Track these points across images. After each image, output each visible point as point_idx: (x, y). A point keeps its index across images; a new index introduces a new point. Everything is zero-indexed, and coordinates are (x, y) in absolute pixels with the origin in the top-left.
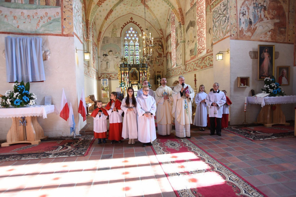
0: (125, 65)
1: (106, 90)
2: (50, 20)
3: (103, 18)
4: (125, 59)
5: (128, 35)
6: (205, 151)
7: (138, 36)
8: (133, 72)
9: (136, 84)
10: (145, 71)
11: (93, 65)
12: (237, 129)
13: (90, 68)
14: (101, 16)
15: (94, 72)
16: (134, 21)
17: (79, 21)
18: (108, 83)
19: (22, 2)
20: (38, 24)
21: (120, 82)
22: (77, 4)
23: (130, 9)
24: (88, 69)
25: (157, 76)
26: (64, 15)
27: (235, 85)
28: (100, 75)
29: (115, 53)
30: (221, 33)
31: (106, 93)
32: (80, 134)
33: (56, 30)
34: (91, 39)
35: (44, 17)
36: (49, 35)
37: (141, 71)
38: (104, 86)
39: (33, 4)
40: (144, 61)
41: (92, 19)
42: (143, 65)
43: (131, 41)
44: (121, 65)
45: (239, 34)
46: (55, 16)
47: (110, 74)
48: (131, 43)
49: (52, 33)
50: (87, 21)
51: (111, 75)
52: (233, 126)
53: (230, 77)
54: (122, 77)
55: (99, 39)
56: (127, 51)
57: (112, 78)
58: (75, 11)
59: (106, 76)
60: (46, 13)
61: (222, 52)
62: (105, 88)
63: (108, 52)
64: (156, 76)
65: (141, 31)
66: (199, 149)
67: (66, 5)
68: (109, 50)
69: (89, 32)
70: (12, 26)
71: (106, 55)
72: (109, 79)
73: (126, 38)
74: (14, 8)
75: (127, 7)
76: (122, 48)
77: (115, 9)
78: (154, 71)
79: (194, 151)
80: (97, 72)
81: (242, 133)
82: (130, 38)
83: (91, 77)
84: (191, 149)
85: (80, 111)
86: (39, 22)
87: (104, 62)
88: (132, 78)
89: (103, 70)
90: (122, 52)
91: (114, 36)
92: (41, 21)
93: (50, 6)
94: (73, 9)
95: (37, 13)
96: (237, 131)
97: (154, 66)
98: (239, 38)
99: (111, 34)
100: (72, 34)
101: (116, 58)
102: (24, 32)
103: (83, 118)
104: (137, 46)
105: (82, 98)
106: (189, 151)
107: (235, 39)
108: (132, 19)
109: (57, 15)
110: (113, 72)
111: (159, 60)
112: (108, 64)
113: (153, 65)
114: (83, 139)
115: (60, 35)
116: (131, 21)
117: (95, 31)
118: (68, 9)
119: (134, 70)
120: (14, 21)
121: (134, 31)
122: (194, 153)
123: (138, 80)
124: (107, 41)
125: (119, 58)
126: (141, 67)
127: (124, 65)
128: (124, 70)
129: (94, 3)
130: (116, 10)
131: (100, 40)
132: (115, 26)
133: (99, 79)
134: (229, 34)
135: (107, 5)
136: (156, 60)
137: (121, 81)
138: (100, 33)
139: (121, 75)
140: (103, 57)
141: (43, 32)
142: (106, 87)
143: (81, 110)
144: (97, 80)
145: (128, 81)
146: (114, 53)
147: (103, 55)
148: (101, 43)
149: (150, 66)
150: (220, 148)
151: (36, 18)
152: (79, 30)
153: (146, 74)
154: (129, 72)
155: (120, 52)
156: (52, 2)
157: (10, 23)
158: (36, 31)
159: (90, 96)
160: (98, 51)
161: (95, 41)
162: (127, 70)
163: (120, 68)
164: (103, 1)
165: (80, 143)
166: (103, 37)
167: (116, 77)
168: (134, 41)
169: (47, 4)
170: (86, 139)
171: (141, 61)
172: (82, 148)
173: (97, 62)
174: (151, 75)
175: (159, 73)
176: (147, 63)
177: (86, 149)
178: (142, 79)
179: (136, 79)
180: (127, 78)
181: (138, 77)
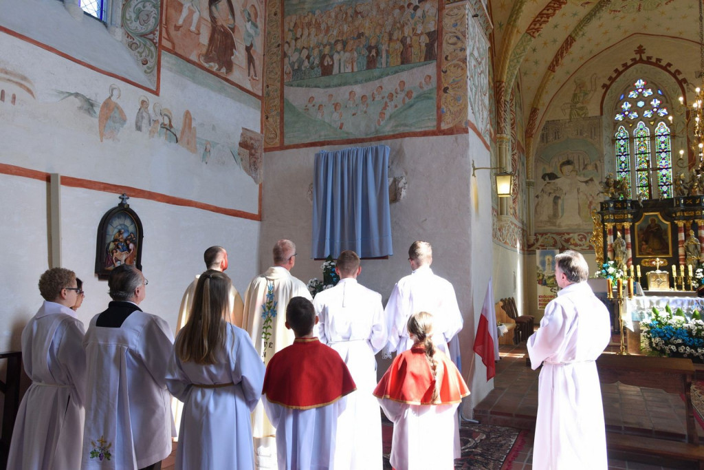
0: (619, 205)
2: (410, 98)
3: (543, 67)
4: (616, 183)
5: (626, 106)
7: (664, 104)
8: (649, 227)
9: (662, 268)
10: (700, 222)
11: (514, 209)
13: (504, 217)
14: (536, 63)
15: (516, 229)
16: (649, 58)
17: (482, 88)
19: (352, 69)
20: (382, 114)
22: (478, 45)
23: (634, 20)
24: (499, 220)
26: (443, 80)
28: (532, 238)
29: (582, 168)
32: (474, 419)
33: (423, 120)
34: (507, 134)
35: (397, 93)
36: (405, 137)
37: (681, 224)
38: (545, 273)
39: (375, 67)
40: (692, 186)
41: (512, 76)
42: (690, 202)
43: (641, 125)
44: (604, 206)
46: (421, 87)
47: (564, 234)
48: (641, 129)
49: (414, 129)
50: (498, 84)
51: (567, 236)
54: (609, 243)
55: (532, 129)
56: (623, 158)
58: (471, 63)
59: (552, 242)
60: (402, 83)
62: (549, 278)
63: (559, 165)
65: (677, 86)
67: (451, 54)
68: (561, 161)
69: (502, 113)
70: (330, 126)
73: (619, 117)
74: (336, 86)
75: (622, 18)
76: (606, 149)
77: (581, 33)
80: (523, 230)
82: (635, 114)
83: (506, 243)
85: (479, 348)
86: (386, 106)
87: (546, 196)
88: (644, 246)
89: (541, 222)
90: (606, 162)
91: (578, 114)
92: (389, 104)
93: (412, 65)
94: (466, 59)
95: (381, 87)
99: (568, 111)
100: (464, 126)
101: (586, 182)
102: (351, 137)
103: (485, 368)
104: (663, 139)
105: (485, 310)
108: (640, 50)
109: (427, 83)
110: (576, 227)
112: (560, 202)
114: (484, 437)
115: (433, 133)
116: (638, 59)
117: (518, 109)
118: (455, 62)
119: (653, 221)
120: (336, 115)
121: (650, 91)
123: (668, 253)
124: (556, 133)
125: (596, 182)
126: (682, 207)
127: (615, 205)
128: (615, 221)
129: (518, 31)
130: (583, 35)
131: (534, 131)
132: (580, 86)
133: (528, 249)
135: (556, 26)
137: (602, 256)
138: (534, 111)
139: (605, 237)
141: (393, 131)
142: (552, 275)
143: (483, 343)
144: (524, 254)
145: (630, 255)
146: (577, 167)
147: (543, 177)
148: (536, 142)
151: (380, 99)
152: (481, 113)
153: (702, 233)
154: (632, 228)
155: (598, 163)
156: (417, 52)
157: (326, 121)
158: (377, 131)
159: (502, 300)
160: (527, 167)
161: (519, 138)
162: (624, 220)
163: (601, 213)
164: (543, 19)
165: (476, 447)
166: (544, 123)
167: (585, 243)
168: (650, 121)
169: (405, 60)
170: (494, 440)
171: (682, 187)
172: (484, 467)
173: (524, 198)
178: (687, 250)
179: (663, 250)
180: (627, 248)
181: (667, 244)
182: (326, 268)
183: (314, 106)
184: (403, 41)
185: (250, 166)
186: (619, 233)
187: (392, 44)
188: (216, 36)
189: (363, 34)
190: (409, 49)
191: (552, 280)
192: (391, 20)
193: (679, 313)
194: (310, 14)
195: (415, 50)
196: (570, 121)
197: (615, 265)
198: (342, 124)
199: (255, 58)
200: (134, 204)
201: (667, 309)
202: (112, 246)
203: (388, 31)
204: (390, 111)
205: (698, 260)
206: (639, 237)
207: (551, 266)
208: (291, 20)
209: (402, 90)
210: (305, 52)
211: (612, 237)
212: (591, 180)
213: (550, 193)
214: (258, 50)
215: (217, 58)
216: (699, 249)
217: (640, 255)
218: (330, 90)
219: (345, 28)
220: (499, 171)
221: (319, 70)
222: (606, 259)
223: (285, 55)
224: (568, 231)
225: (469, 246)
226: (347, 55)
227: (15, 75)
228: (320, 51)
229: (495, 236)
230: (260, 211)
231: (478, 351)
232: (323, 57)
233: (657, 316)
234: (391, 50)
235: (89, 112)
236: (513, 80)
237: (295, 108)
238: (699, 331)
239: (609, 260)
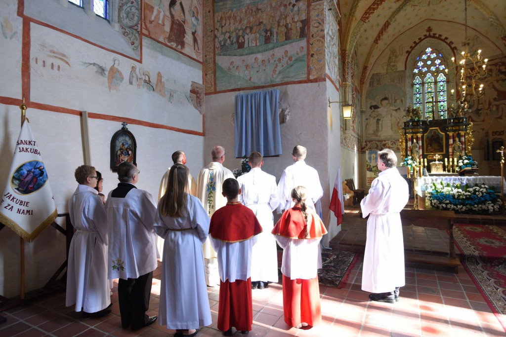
0: (415, 124)
1: (375, 172)
2: (291, 61)
3: (371, 41)
4: (414, 110)
5: (420, 64)
7: (443, 63)
8: (432, 136)
9: (439, 160)
10: (462, 133)
11: (353, 127)
13: (347, 132)
14: (367, 38)
15: (354, 139)
16: (434, 34)
17: (334, 54)
19: (256, 44)
20: (274, 71)
21: (403, 156)
22: (331, 28)
23: (426, 11)
24: (345, 133)
25: (493, 142)
26: (311, 49)
28: (364, 144)
29: (393, 102)
32: (329, 247)
33: (299, 74)
34: (349, 82)
35: (283, 58)
36: (288, 84)
37: (451, 134)
38: (371, 164)
39: (270, 43)
40: (458, 112)
42: (456, 121)
43: (429, 75)
44: (406, 124)
46: (297, 54)
47: (382, 141)
48: (429, 78)
49: (293, 80)
50: (344, 52)
51: (384, 143)
54: (409, 146)
55: (364, 79)
56: (418, 96)
58: (328, 38)
59: (375, 146)
60: (286, 52)
62: (374, 167)
63: (380, 100)
64: (491, 143)
65: (451, 51)
67: (315, 33)
68: (381, 98)
69: (346, 69)
70: (244, 79)
73: (416, 71)
74: (247, 54)
75: (419, 10)
76: (408, 90)
77: (394, 20)
78: (485, 131)
80: (358, 139)
82: (426, 69)
83: (348, 147)
85: (333, 207)
86: (277, 65)
87: (372, 119)
88: (429, 148)
89: (369, 134)
90: (408, 98)
91: (392, 70)
92: (278, 65)
93: (292, 41)
94: (324, 36)
95: (274, 55)
97: (483, 121)
99: (386, 68)
100: (323, 77)
101: (396, 110)
102: (256, 85)
103: (336, 218)
104: (442, 83)
105: (336, 185)
108: (429, 30)
109: (301, 52)
110: (389, 137)
111: (498, 106)
112: (380, 122)
113: (482, 118)
115: (305, 82)
116: (428, 35)
117: (356, 67)
118: (318, 38)
119: (435, 132)
120: (247, 72)
121: (435, 54)
123: (442, 151)
124: (379, 81)
125: (402, 110)
126: (452, 124)
127: (412, 124)
128: (413, 133)
129: (356, 19)
130: (395, 21)
131: (365, 80)
132: (393, 52)
133: (361, 151)
135: (379, 16)
136: (489, 107)
137: (404, 154)
138: (365, 68)
139: (406, 143)
141: (281, 81)
142: (375, 165)
143: (335, 204)
144: (359, 153)
145: (421, 153)
146: (391, 101)
147: (371, 108)
148: (366, 86)
149: (473, 121)
151: (273, 62)
152: (334, 69)
153: (463, 139)
154: (422, 137)
155: (403, 99)
156: (295, 32)
157: (241, 75)
158: (272, 81)
159: (346, 180)
160: (361, 102)
161: (356, 84)
162: (418, 133)
163: (405, 129)
164: (371, 11)
165: (331, 263)
166: (371, 75)
167: (395, 146)
168: (434, 73)
169: (288, 38)
170: (341, 258)
171: (452, 112)
173: (359, 120)
174: (475, 140)
175: (498, 135)
176: (467, 116)
177: (342, 277)
178: (454, 149)
179: (440, 150)
180: (419, 148)
181: (443, 146)
182: (243, 163)
183: (234, 67)
184: (286, 26)
185: (197, 104)
186: (415, 140)
187: (280, 28)
188: (174, 26)
189: (262, 22)
190: (290, 31)
192: (279, 13)
193: (448, 185)
194: (230, 11)
195: (294, 32)
196: (387, 73)
197: (412, 159)
198: (251, 78)
199: (198, 39)
200: (131, 128)
201: (442, 184)
202: (119, 152)
203: (277, 20)
204: (279, 68)
205: (460, 155)
207: (374, 160)
208: (218, 15)
209: (286, 56)
210: (228, 35)
211: (411, 142)
212: (399, 109)
213: (374, 117)
214: (200, 34)
215: (175, 40)
216: (461, 149)
217: (427, 152)
218: (243, 57)
219: (251, 19)
220: (344, 104)
221: (236, 46)
222: (407, 156)
223: (215, 37)
225: (327, 148)
226: (253, 35)
227: (59, 54)
228: (237, 34)
229: (342, 143)
230: (204, 131)
231: (332, 209)
232: (238, 37)
233: (435, 188)
234: (279, 32)
235: (102, 74)
236: (353, 49)
237: (222, 69)
238: (459, 196)
239: (409, 156)
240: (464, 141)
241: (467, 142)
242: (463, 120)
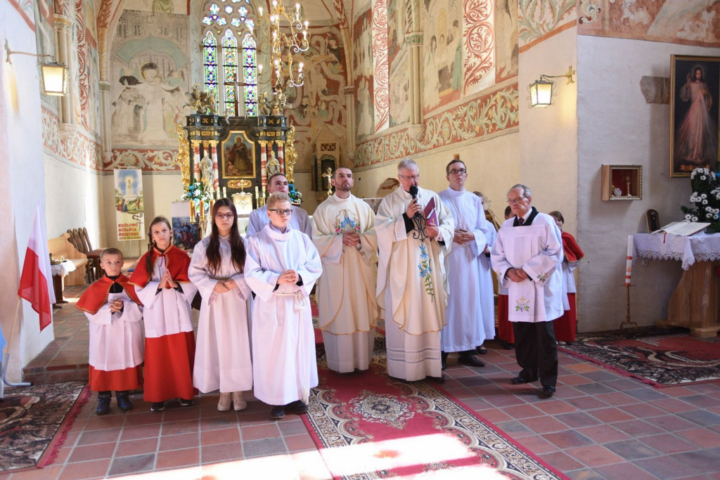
0: (206, 121)
1: (134, 212)
4: (203, 95)
5: (214, 9)
6: (495, 429)
7: (251, 15)
8: (235, 146)
9: (246, 190)
10: (280, 143)
11: (83, 116)
12: (602, 345)
13: (67, 126)
15: (87, 143)
18: (140, 186)
21: (187, 181)
24: (62, 129)
25: (322, 162)
27: (593, 193)
28: (109, 156)
29: (167, 74)
30: (548, 10)
31: (135, 221)
32: (24, 381)
34: (70, 15)
37: (263, 144)
38: (124, 197)
40: (273, 107)
42: (271, 122)
43: (228, 33)
44: (190, 121)
45: (607, 16)
47: (147, 151)
48: (229, 38)
51: (150, 154)
52: (589, 337)
53: (578, 166)
54: (195, 162)
55: (106, 16)
56: (211, 68)
57: (154, 167)
59: (133, 160)
61: (550, 79)
62: (131, 203)
63: (140, 68)
64: (319, 162)
66: (475, 422)
68: (143, 63)
71: (132, 81)
72: (143, 169)
73: (207, 21)
76: (194, 55)
78: (311, 142)
79: (458, 431)
80: (97, 144)
81: (618, 359)
82: (223, 20)
83: (72, 159)
84: (447, 422)
85: (28, 291)
87: (125, 104)
88: (231, 167)
89: (120, 136)
90: (193, 70)
91: (163, 9)
96: (603, 353)
97: (309, 125)
98: (607, 28)
101: (172, 91)
103: (37, 315)
104: (249, 52)
105: (34, 242)
106: (438, 431)
107: (593, 33)
110: (161, 143)
111: (327, 103)
112: (142, 112)
113: (307, 120)
114: (38, 399)
119: (239, 140)
122: (459, 436)
123: (252, 174)
124: (137, 27)
125: (183, 92)
126: (265, 127)
127: (201, 120)
128: (202, 138)
131: (109, 20)
133: (104, 168)
134: (574, 16)
136: (317, 104)
137: (189, 177)
139: (191, 156)
140: (119, 88)
142: (133, 199)
143: (32, 284)
144: (98, 174)
145: (217, 177)
146: (161, 72)
147: (122, 81)
148: (111, 33)
149: (295, 124)
150: (548, 415)
153: (281, 154)
154: (219, 146)
155: (184, 70)
159: (68, 231)
160: (101, 65)
161: (88, 25)
162: (211, 138)
163: (187, 129)
165: (24, 415)
166: (120, 13)
167: (171, 163)
168: (237, 31)
170: (51, 400)
171: (265, 106)
172: (33, 435)
173: (97, 104)
174: (299, 158)
175: (329, 150)
176: (287, 115)
177: (50, 440)
178: (269, 170)
179: (247, 171)
180: (214, 167)
181: (252, 165)
186: (206, 153)
191: (134, 205)
196: (153, 15)
197: (201, 187)
206: (225, 156)
212: (177, 89)
213: (130, 101)
216: (279, 170)
217: (226, 175)
222: (192, 181)
224: (152, 148)
231: (25, 295)
239: (196, 181)
240: (282, 157)
241: (287, 160)
242: (280, 122)
